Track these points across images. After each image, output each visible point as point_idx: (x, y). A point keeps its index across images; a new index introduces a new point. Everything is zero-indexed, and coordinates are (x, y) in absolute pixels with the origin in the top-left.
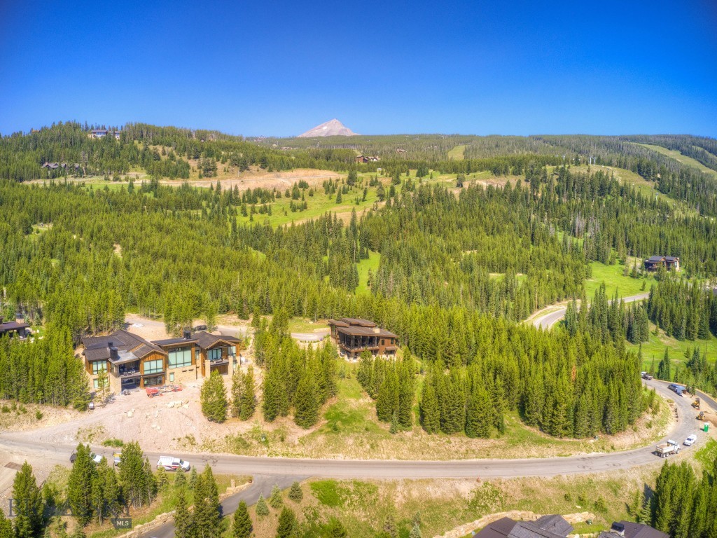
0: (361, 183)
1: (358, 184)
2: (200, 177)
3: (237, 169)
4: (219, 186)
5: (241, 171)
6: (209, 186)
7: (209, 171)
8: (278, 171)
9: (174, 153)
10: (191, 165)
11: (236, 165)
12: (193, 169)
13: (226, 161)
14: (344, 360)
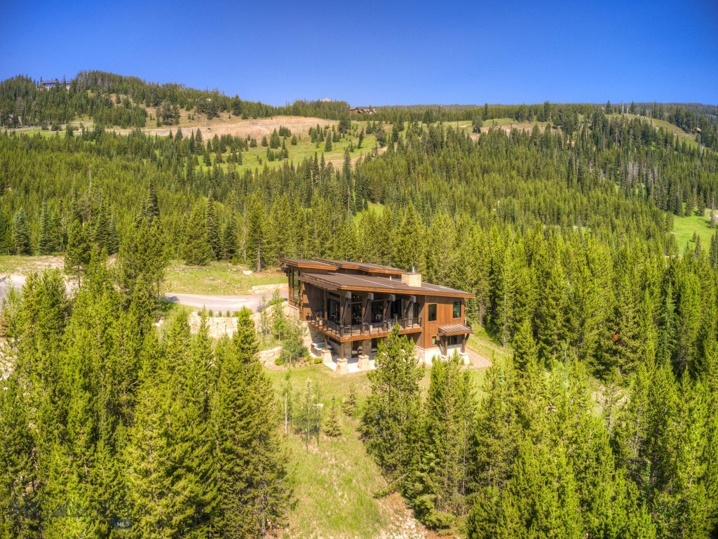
0: (355, 130)
1: (352, 131)
2: (159, 125)
3: (204, 117)
4: (179, 135)
5: (210, 118)
6: (168, 134)
7: (169, 118)
8: (255, 118)
9: (131, 100)
10: (149, 113)
11: (203, 112)
12: (151, 117)
13: (192, 108)
14: (321, 362)
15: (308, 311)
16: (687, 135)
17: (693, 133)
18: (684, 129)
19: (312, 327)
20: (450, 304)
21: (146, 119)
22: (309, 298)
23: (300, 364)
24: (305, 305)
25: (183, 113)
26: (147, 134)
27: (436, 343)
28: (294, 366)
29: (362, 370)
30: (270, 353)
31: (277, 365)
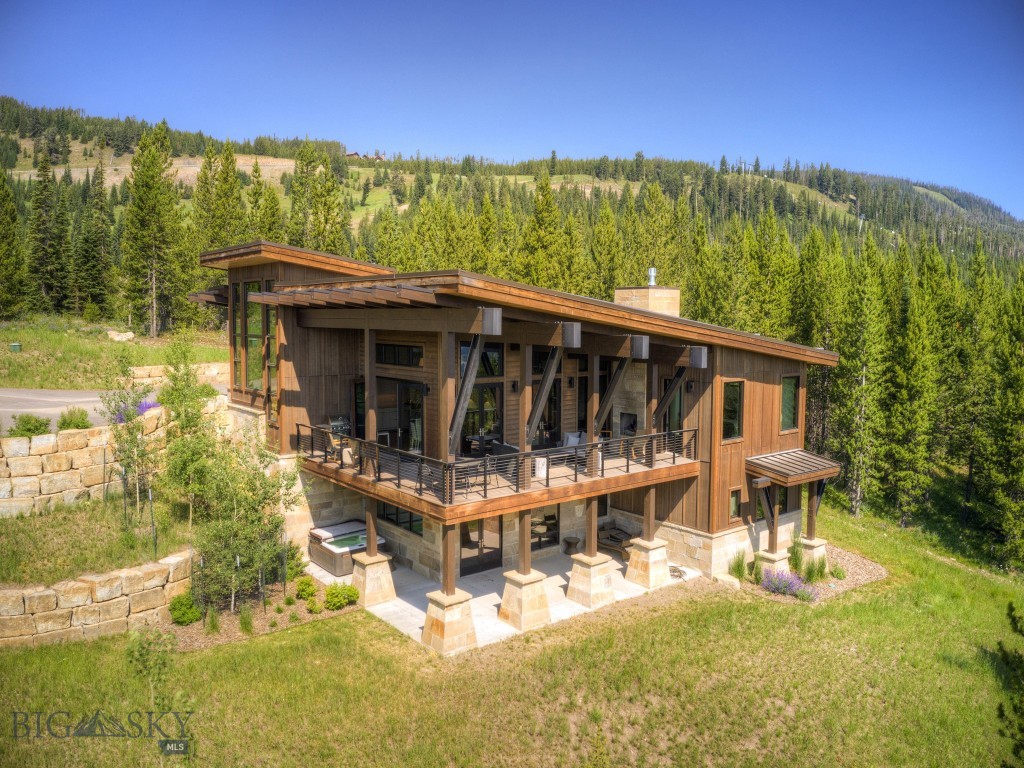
0: (356, 180)
1: (351, 182)
2: (36, 164)
3: (109, 152)
4: (67, 178)
5: (118, 155)
7: (53, 154)
8: (192, 156)
10: (23, 147)
11: (108, 144)
12: (25, 152)
13: (91, 139)
14: (352, 603)
15: (296, 417)
16: (835, 204)
17: (844, 201)
18: (831, 197)
19: (313, 473)
20: (774, 383)
21: (18, 156)
22: (301, 375)
23: (271, 613)
24: (289, 398)
25: (76, 147)
26: (16, 178)
27: (738, 513)
28: (246, 626)
29: (525, 628)
30: (150, 576)
31: (178, 622)
